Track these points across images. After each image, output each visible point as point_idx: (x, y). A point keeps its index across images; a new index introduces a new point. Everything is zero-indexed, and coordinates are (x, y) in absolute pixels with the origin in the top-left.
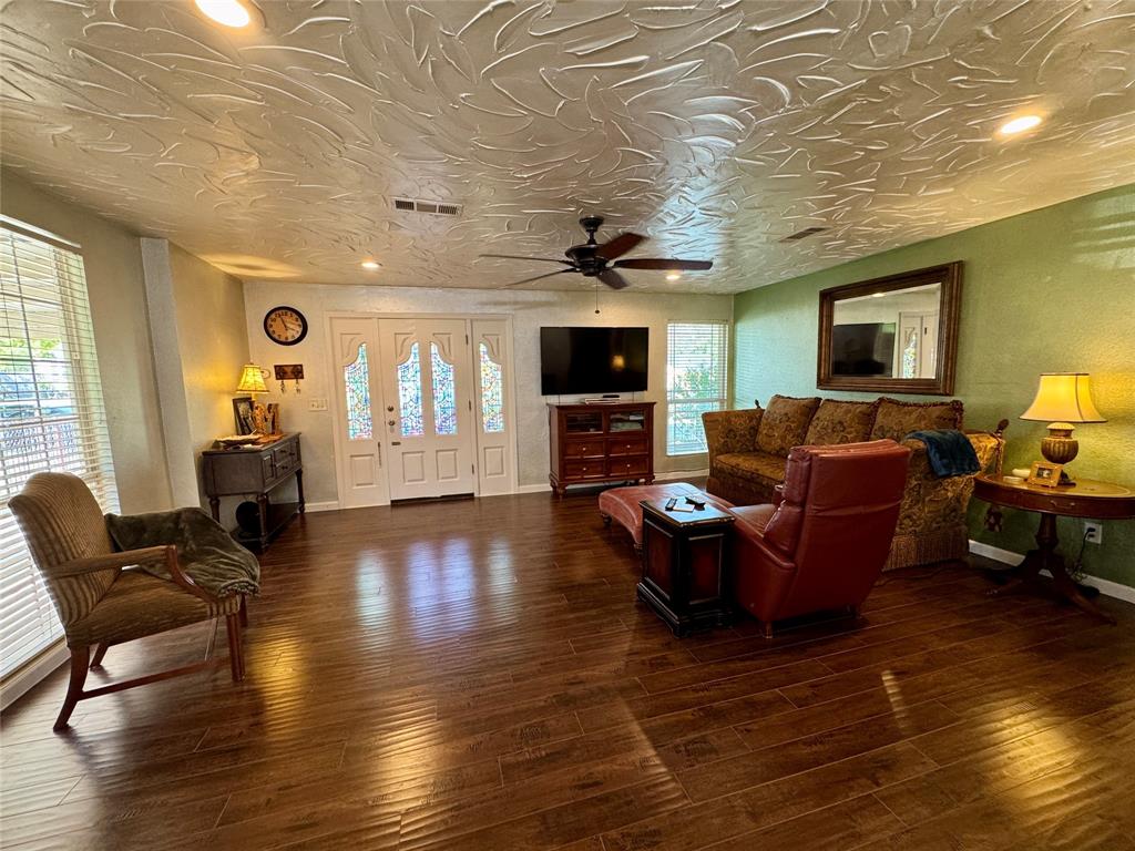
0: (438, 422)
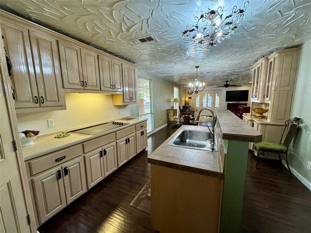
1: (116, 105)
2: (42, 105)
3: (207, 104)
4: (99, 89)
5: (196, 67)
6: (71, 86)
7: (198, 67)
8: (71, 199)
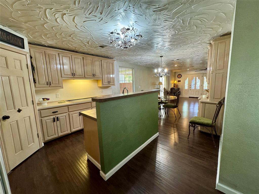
1: (100, 87)
2: (50, 86)
3: (195, 87)
4: (84, 77)
5: (160, 57)
6: (66, 76)
7: (162, 56)
8: (61, 134)
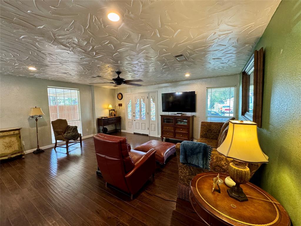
0: (142, 117)
